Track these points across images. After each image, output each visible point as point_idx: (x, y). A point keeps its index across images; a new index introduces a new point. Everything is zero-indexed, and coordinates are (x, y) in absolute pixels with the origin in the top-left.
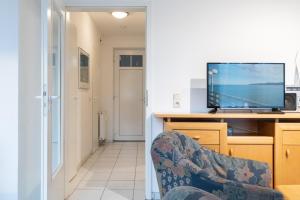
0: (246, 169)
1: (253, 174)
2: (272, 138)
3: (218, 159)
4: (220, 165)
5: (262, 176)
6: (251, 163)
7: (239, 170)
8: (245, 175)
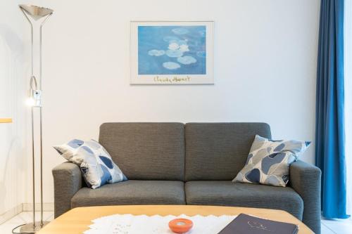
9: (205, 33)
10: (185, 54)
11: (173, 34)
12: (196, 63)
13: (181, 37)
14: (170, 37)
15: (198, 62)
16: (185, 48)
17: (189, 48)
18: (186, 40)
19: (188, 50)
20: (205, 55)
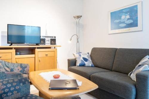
0: (19, 67)
1: (21, 69)
2: (34, 55)
3: (7, 64)
4: (7, 67)
5: (25, 69)
6: (21, 64)
7: (16, 68)
8: (18, 70)
9: (137, 8)
10: (128, 19)
11: (123, 12)
12: (133, 22)
13: (126, 13)
14: (122, 14)
15: (134, 21)
16: (128, 17)
17: (130, 16)
18: (129, 13)
19: (129, 17)
20: (137, 18)
